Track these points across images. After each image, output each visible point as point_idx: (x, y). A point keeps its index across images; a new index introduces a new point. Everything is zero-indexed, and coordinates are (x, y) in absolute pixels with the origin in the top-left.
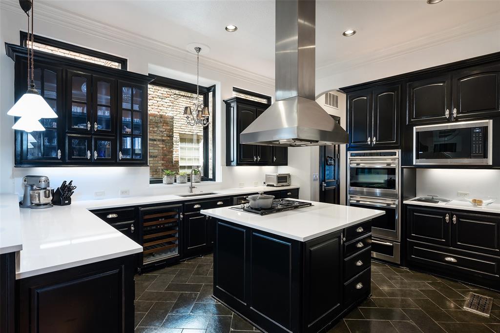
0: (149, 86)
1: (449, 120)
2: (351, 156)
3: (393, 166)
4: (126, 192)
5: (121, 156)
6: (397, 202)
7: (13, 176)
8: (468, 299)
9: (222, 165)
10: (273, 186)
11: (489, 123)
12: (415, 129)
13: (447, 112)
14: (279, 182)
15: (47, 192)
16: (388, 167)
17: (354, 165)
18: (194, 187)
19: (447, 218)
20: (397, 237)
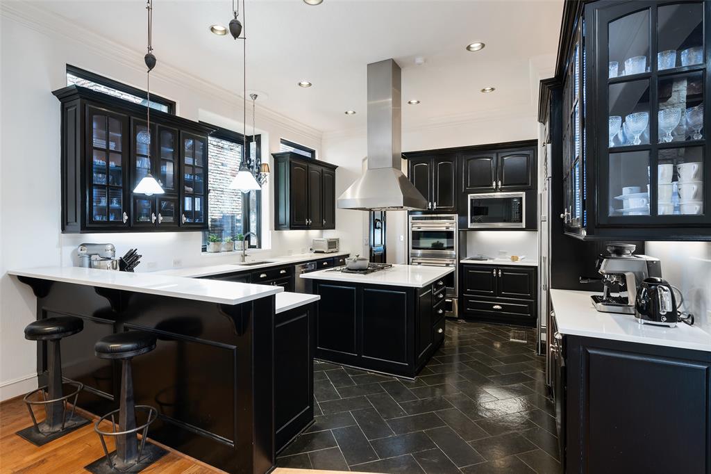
0: (209, 138)
1: (495, 191)
2: (413, 219)
3: (451, 229)
4: (178, 262)
5: (184, 219)
6: (455, 262)
7: (60, 245)
8: (511, 334)
9: (271, 230)
10: (323, 252)
11: (523, 194)
12: (470, 196)
13: (494, 184)
14: (329, 248)
15: (115, 263)
16: (448, 230)
17: (415, 229)
18: (246, 255)
19: (495, 273)
20: (455, 293)
